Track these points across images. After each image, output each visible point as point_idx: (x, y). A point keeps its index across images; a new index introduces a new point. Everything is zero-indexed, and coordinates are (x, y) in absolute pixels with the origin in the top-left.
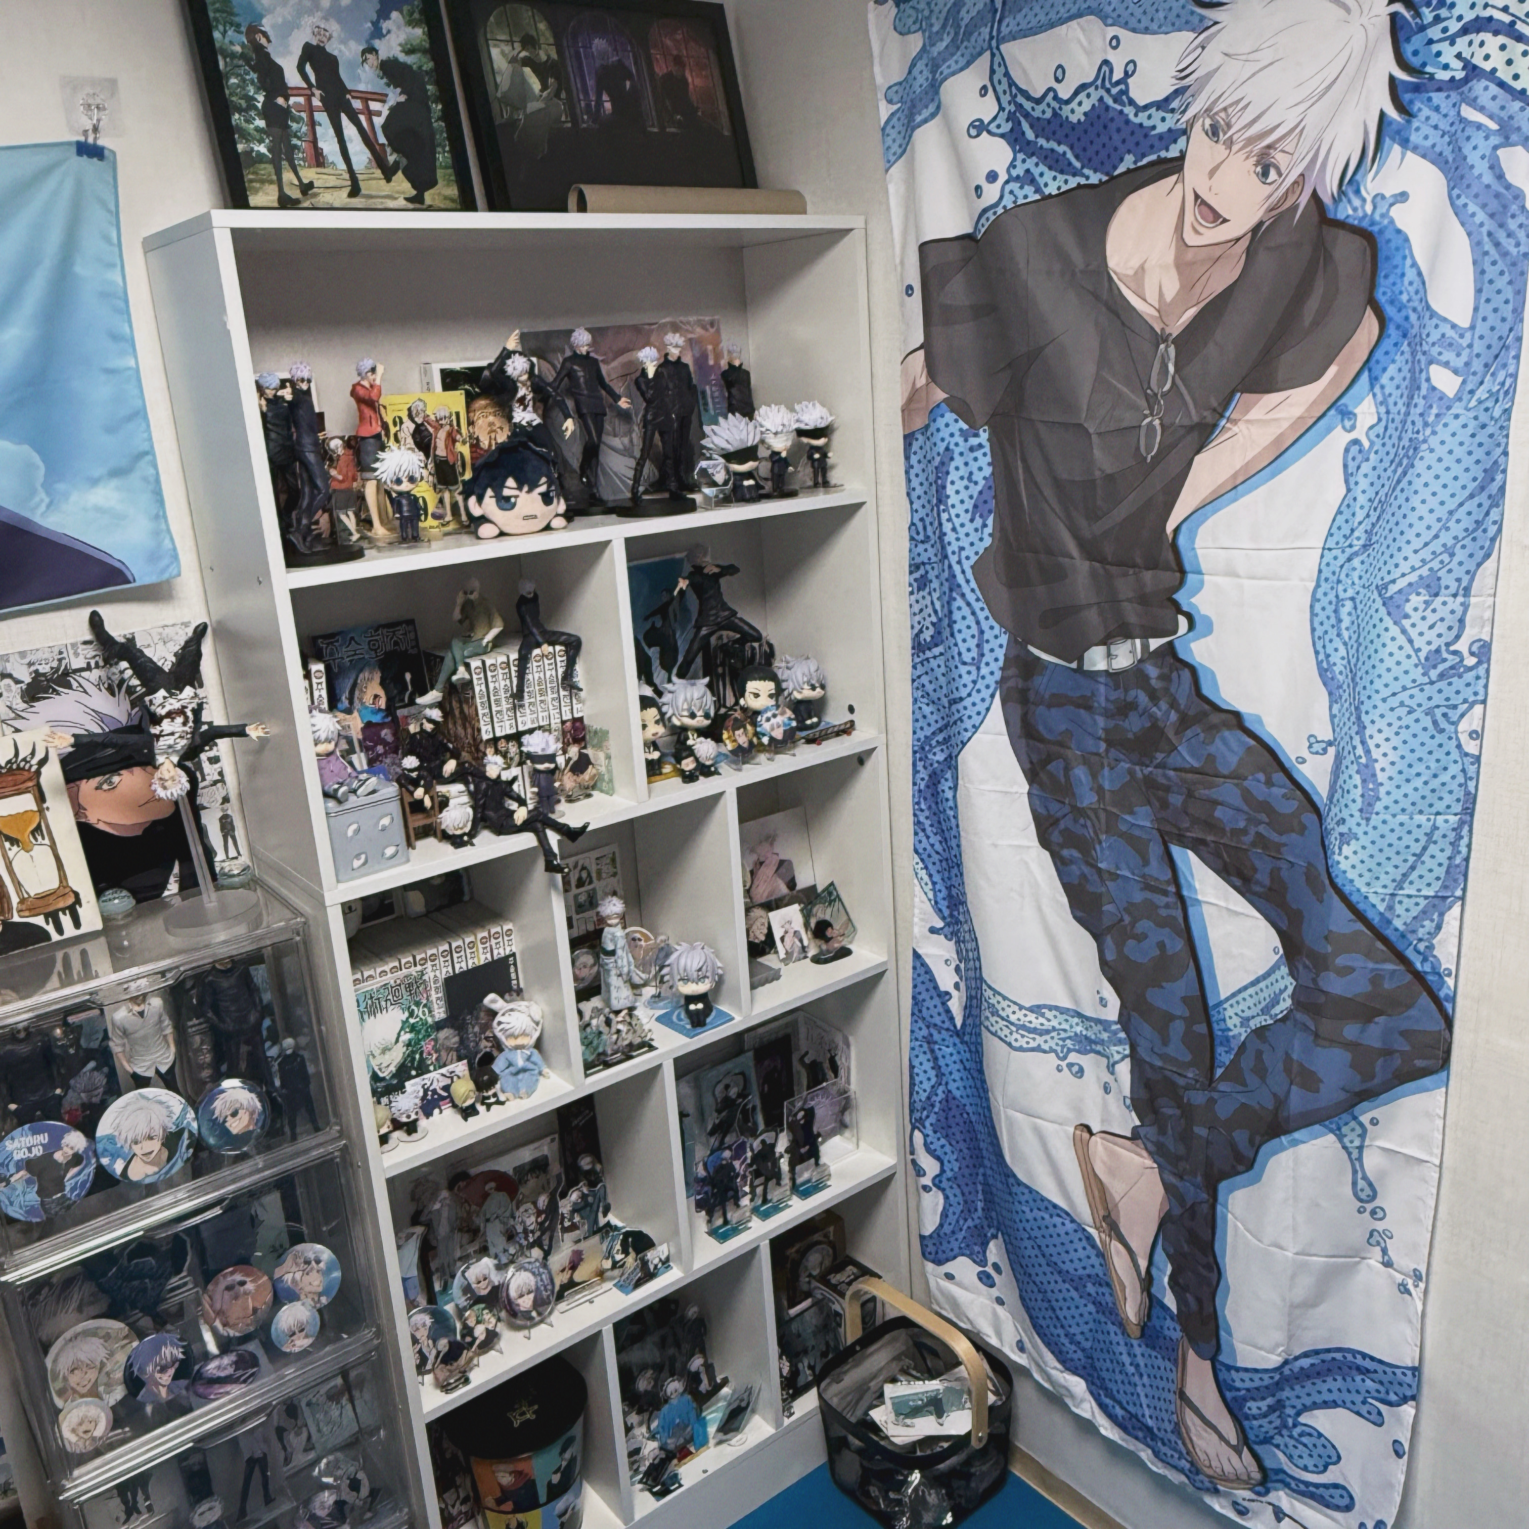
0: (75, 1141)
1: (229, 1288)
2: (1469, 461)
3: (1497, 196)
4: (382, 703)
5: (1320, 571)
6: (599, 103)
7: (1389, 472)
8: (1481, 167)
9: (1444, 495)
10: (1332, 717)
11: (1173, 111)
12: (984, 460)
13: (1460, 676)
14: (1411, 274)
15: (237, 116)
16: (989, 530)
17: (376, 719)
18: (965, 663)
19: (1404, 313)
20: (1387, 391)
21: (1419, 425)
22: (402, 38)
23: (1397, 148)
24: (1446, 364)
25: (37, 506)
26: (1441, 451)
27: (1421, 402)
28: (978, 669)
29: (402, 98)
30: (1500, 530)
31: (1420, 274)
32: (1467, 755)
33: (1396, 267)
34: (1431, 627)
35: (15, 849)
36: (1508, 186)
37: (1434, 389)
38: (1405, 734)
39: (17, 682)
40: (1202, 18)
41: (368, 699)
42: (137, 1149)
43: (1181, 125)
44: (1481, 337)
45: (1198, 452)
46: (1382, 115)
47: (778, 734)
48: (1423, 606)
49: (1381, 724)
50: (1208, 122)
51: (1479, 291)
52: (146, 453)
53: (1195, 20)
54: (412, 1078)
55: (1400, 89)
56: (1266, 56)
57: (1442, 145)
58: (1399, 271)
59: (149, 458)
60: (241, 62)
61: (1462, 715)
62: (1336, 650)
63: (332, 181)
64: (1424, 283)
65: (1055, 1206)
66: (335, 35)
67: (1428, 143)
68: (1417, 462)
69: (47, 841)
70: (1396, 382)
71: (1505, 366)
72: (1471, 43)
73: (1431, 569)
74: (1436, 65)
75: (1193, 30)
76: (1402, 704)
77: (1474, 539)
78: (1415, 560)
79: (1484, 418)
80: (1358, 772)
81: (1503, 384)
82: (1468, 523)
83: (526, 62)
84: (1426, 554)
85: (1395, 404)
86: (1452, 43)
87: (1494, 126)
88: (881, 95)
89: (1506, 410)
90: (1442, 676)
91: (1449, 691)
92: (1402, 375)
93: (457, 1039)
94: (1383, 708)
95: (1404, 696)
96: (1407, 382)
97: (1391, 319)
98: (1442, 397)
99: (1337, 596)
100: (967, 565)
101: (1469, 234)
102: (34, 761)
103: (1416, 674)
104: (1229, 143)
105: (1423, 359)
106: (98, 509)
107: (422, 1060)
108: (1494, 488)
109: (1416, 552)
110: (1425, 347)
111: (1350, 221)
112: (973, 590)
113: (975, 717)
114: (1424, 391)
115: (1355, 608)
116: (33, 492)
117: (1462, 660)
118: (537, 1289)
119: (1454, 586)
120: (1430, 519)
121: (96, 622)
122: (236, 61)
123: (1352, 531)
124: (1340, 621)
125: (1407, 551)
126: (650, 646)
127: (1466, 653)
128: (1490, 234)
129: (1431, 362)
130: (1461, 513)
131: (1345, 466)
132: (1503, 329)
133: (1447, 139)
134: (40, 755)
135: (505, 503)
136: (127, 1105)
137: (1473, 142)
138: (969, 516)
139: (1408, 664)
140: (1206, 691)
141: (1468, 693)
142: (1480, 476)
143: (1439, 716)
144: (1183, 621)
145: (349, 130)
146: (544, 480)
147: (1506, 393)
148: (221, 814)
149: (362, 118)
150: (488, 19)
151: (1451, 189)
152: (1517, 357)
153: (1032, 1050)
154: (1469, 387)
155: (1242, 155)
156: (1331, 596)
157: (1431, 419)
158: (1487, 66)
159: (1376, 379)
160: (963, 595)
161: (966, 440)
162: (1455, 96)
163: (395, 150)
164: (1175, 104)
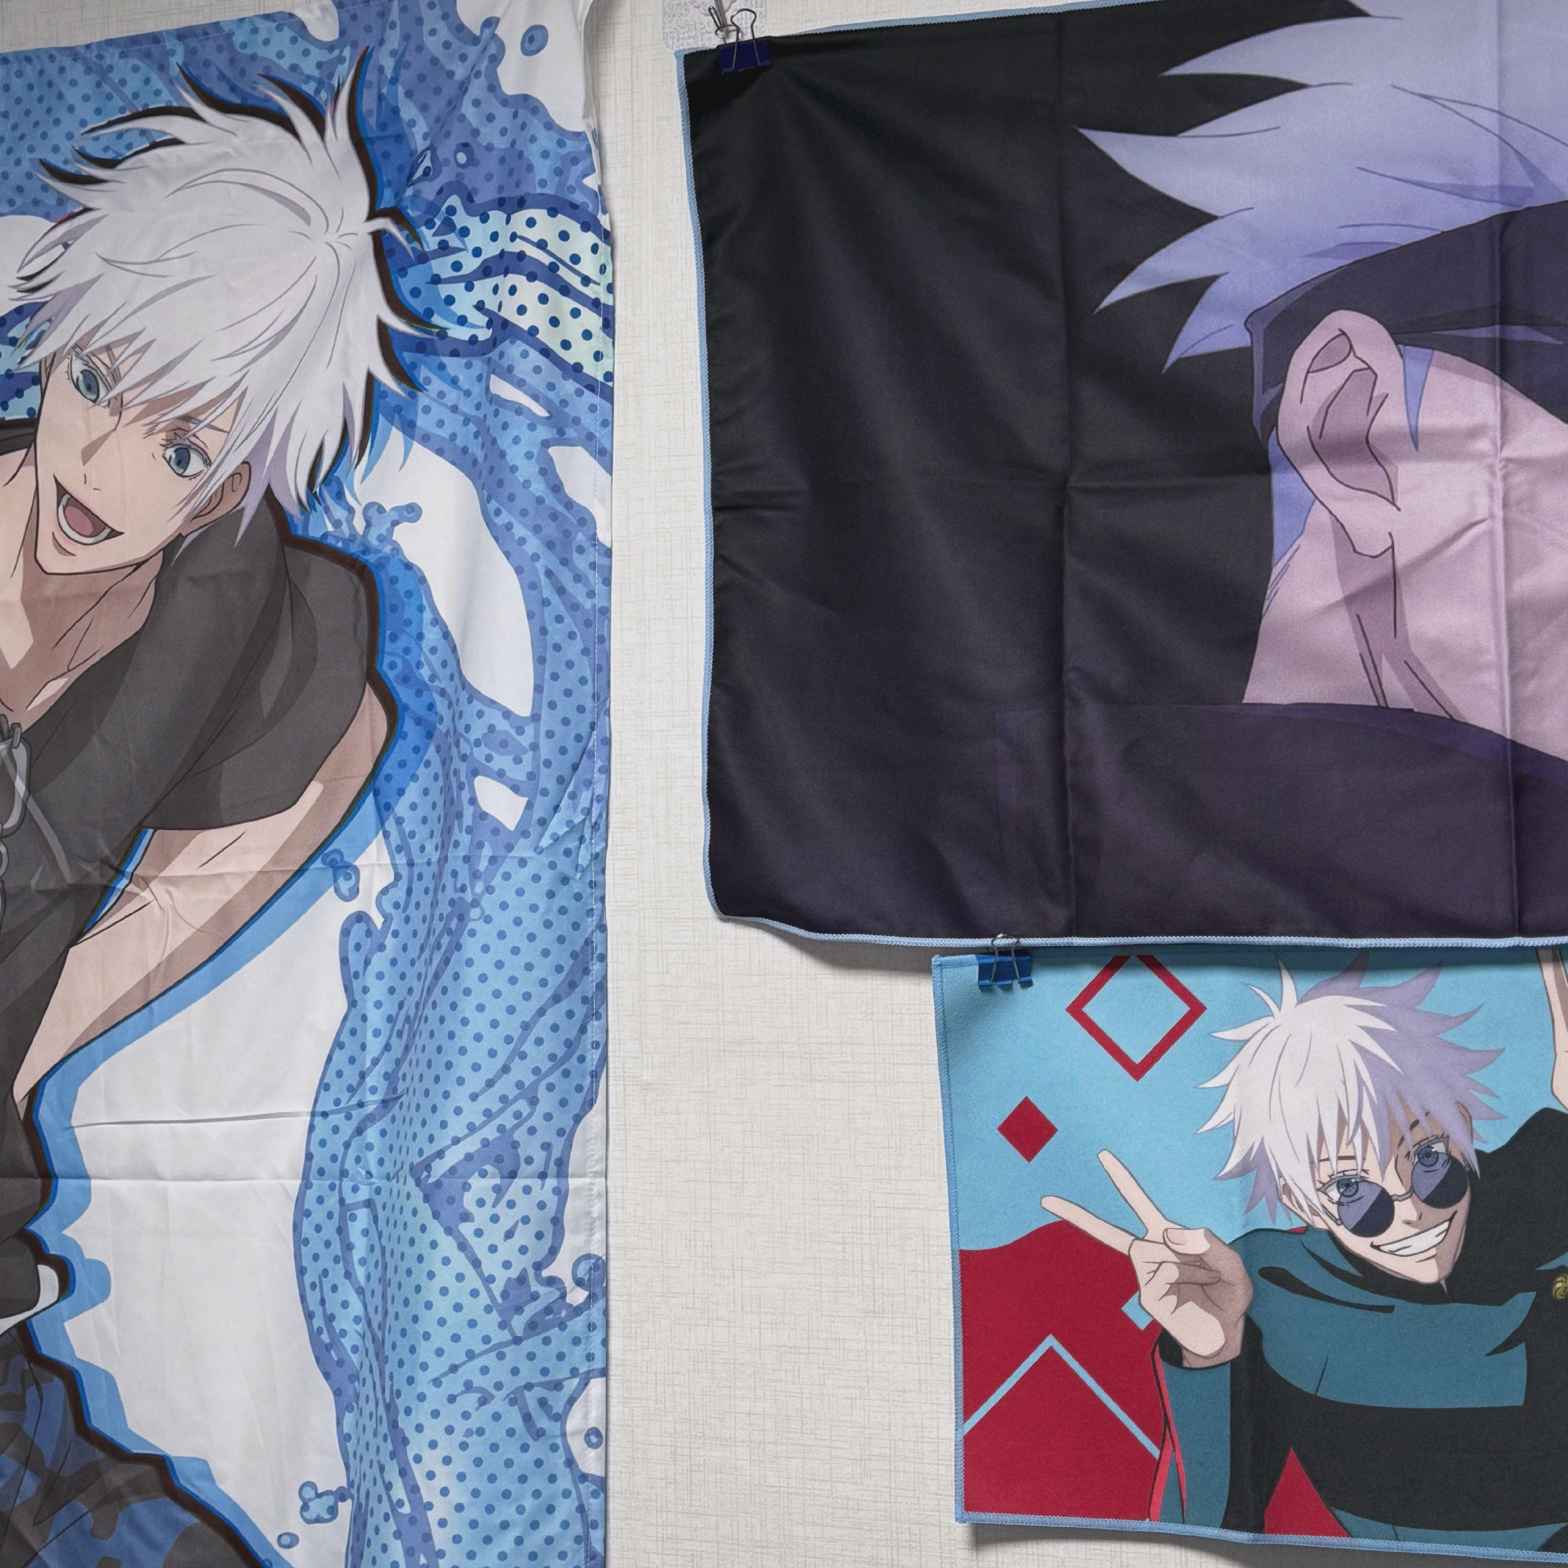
2: (546, 938)
3: (554, 516)
5: (309, 1157)
7: (420, 966)
8: (527, 470)
9: (512, 995)
10: (344, 1438)
11: (13, 342)
13: (562, 1326)
14: (432, 636)
19: (425, 698)
20: (407, 827)
21: (464, 877)
23: (396, 436)
24: (500, 776)
26: (502, 920)
27: (465, 839)
30: (604, 1059)
31: (446, 635)
32: (584, 1477)
33: (408, 623)
34: (509, 1235)
36: (569, 504)
37: (484, 816)
38: (478, 1447)
40: (62, 200)
43: (31, 365)
44: (550, 734)
45: (75, 940)
46: (371, 379)
48: (490, 1198)
49: (434, 1429)
50: (78, 367)
51: (540, 660)
53: (50, 200)
55: (395, 345)
56: (177, 272)
57: (466, 436)
58: (412, 630)
61: (571, 1401)
62: (345, 1305)
64: (454, 649)
67: (444, 433)
68: (466, 940)
70: (420, 812)
71: (589, 783)
72: (496, 290)
73: (501, 1129)
74: (447, 316)
75: (47, 216)
76: (469, 1386)
77: (566, 1074)
78: (473, 1113)
79: (564, 866)
80: (397, 1535)
81: (588, 812)
82: (554, 1045)
84: (490, 1101)
85: (422, 848)
86: (469, 287)
87: (540, 411)
89: (597, 856)
90: (532, 1326)
91: (546, 1355)
92: (430, 799)
94: (436, 1397)
95: (470, 1372)
96: (440, 810)
97: (406, 708)
98: (497, 829)
99: (342, 1201)
101: (519, 571)
103: (490, 1324)
104: (118, 407)
105: (463, 767)
108: (588, 986)
109: (474, 1097)
110: (465, 748)
111: (330, 541)
114: (467, 820)
115: (375, 1219)
117: (563, 1296)
119: (539, 1157)
120: (493, 1039)
123: (363, 1076)
124: (348, 1247)
125: (460, 1096)
127: (569, 1283)
128: (549, 574)
129: (475, 773)
130: (541, 1029)
131: (344, 961)
132: (582, 725)
133: (472, 428)
137: (513, 432)
139: (475, 1308)
140: (99, 1421)
141: (576, 1356)
142: (567, 963)
143: (532, 1405)
144: (48, 1276)
147: (595, 826)
151: (484, 503)
152: (606, 770)
154: (537, 814)
155: (140, 428)
156: (332, 1201)
157: (483, 865)
158: (524, 323)
159: (388, 807)
162: (478, 365)
164: (17, 332)
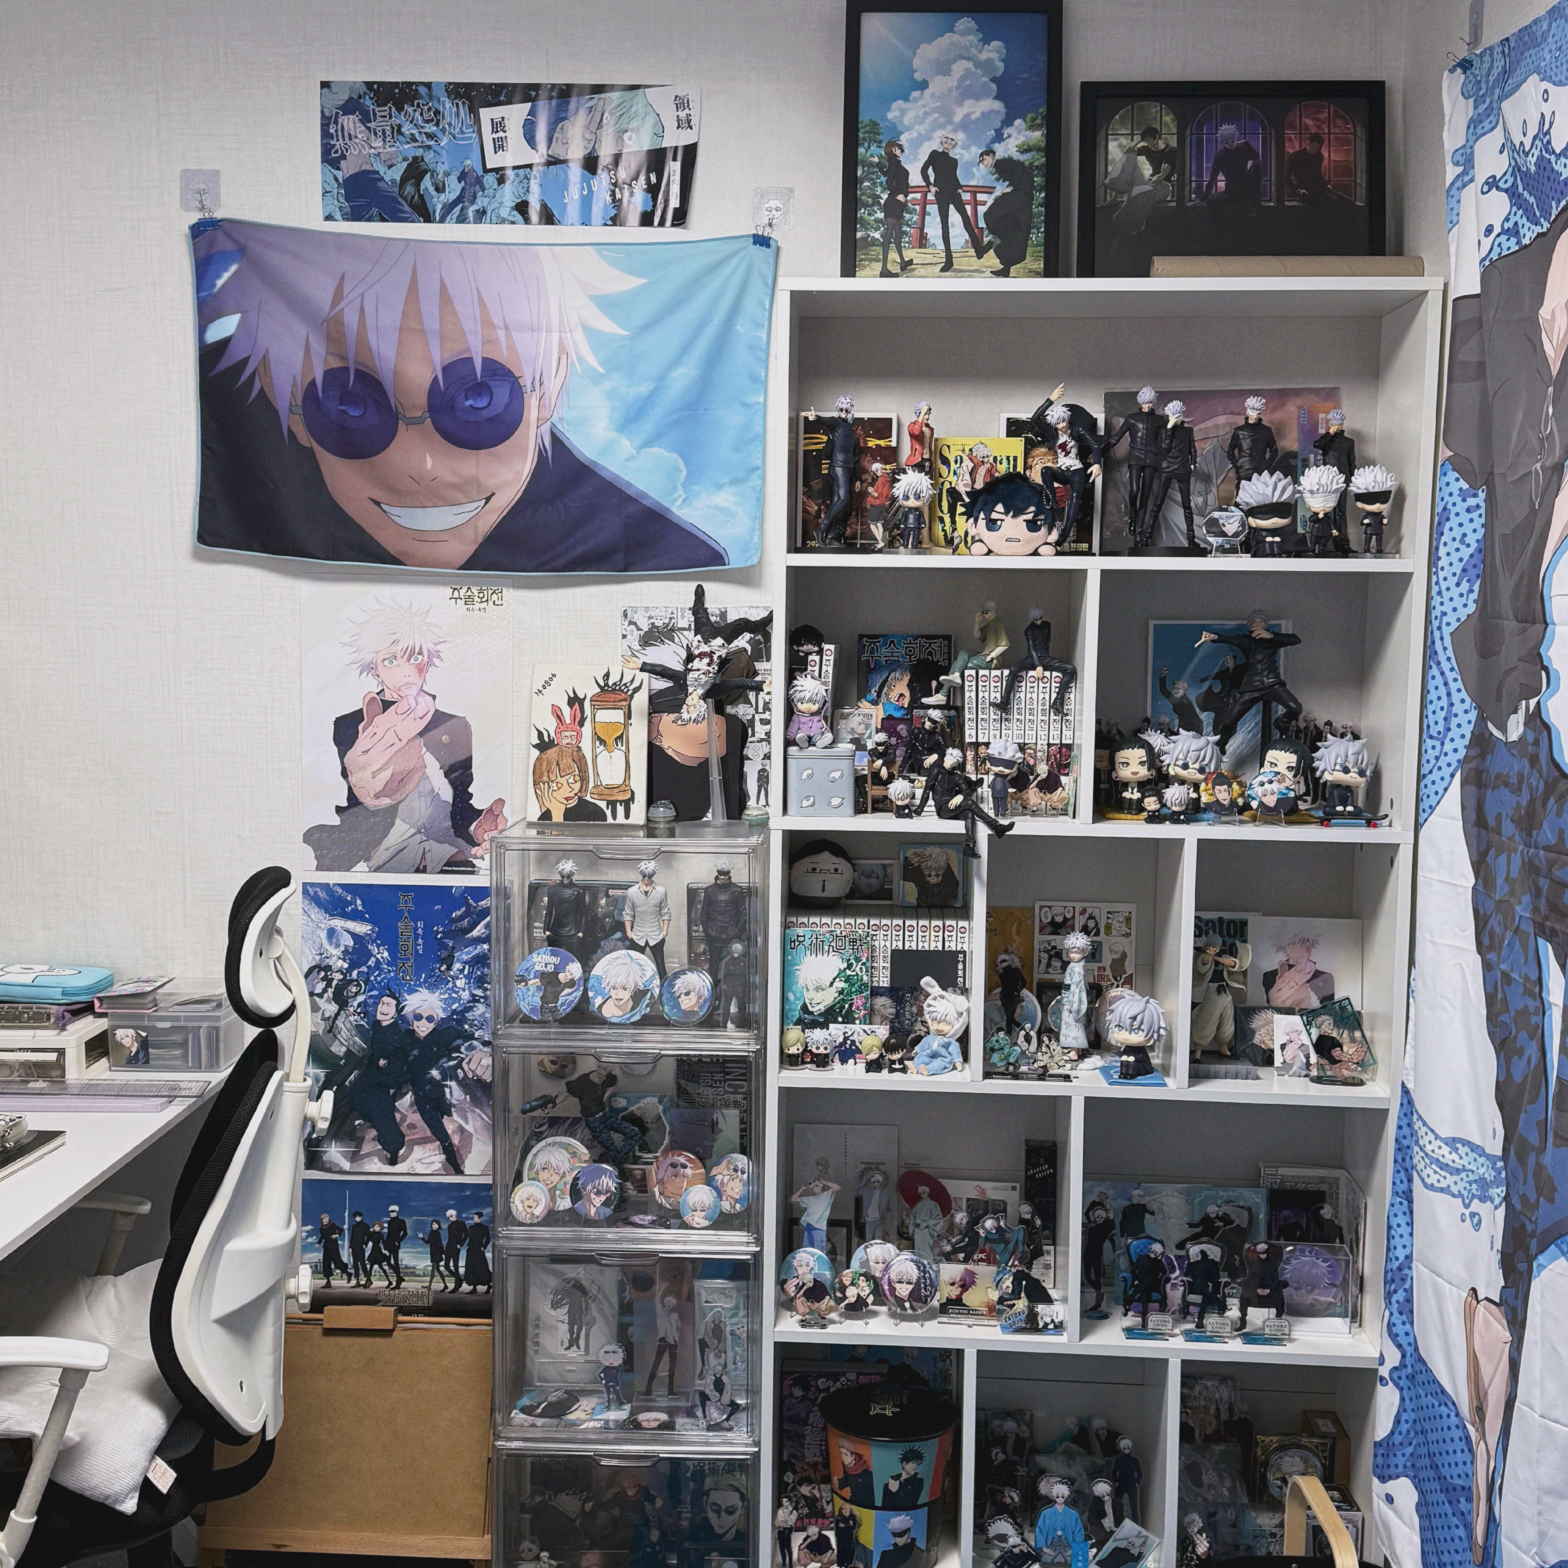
0: (575, 969)
1: (674, 1165)
4: (906, 702)
6: (1213, 181)
12: (1479, 522)
15: (863, 211)
16: (1474, 596)
17: (898, 714)
18: (1431, 737)
22: (1021, 139)
25: (675, 500)
28: (1442, 744)
29: (1009, 190)
35: (602, 748)
39: (639, 629)
41: (894, 695)
42: (613, 993)
45: (1557, 494)
47: (1271, 801)
52: (758, 468)
54: (836, 1022)
59: (759, 472)
60: (876, 169)
63: (929, 259)
65: (1443, 1391)
66: (960, 143)
69: (624, 748)
83: (1142, 152)
88: (1448, 159)
93: (893, 1011)
100: (1447, 631)
102: (631, 688)
106: (717, 508)
107: (850, 1011)
112: (1449, 659)
113: (1433, 796)
116: (675, 489)
118: (918, 1284)
121: (700, 594)
122: (871, 169)
126: (1203, 710)
134: (636, 684)
135: (992, 525)
136: (618, 958)
138: (1456, 579)
140: (1556, 754)
144: (1545, 679)
145: (954, 217)
146: (1032, 509)
148: (761, 767)
149: (968, 208)
150: (1113, 117)
153: (1442, 1190)
160: (1439, 663)
161: (1464, 500)
163: (991, 232)
